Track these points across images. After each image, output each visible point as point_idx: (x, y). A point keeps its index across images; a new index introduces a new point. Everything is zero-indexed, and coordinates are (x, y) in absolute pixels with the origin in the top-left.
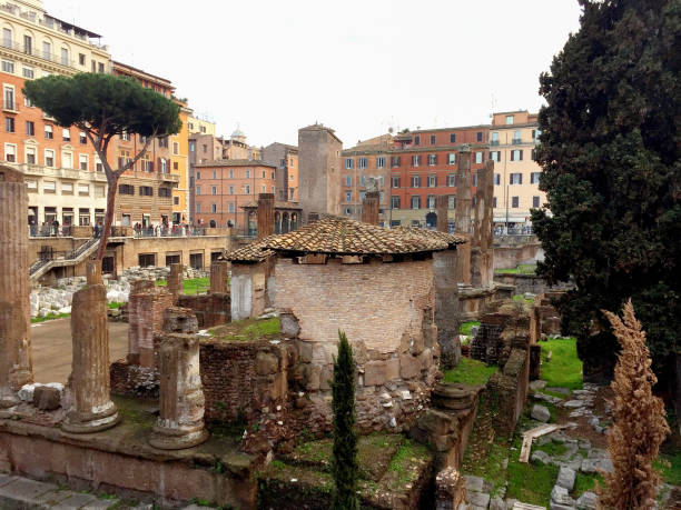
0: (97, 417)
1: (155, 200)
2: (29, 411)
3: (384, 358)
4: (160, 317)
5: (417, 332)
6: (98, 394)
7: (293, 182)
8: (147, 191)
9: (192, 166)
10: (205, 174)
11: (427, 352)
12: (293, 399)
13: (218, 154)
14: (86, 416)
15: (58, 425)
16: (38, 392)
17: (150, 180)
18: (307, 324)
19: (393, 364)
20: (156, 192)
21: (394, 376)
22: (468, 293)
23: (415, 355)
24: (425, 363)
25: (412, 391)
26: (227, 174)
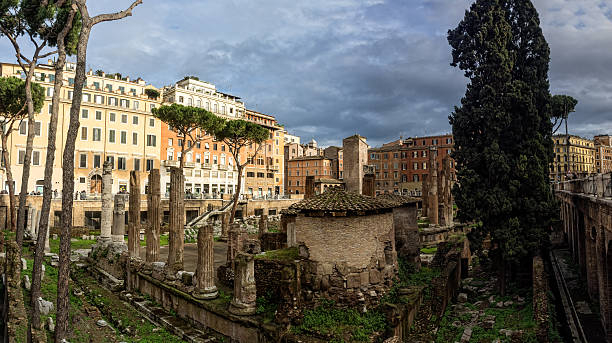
0: (206, 292)
1: (265, 180)
2: (179, 284)
3: (358, 271)
4: (241, 244)
5: (381, 256)
6: (208, 281)
7: (341, 168)
8: (261, 175)
9: (287, 161)
10: (293, 165)
11: (388, 267)
12: (305, 294)
13: (301, 154)
14: (202, 291)
15: (190, 294)
16: (184, 275)
17: (263, 169)
18: (314, 251)
19: (365, 275)
20: (266, 175)
21: (366, 282)
22: (438, 229)
23: (380, 269)
24: (387, 274)
25: (377, 292)
26: (305, 164)
